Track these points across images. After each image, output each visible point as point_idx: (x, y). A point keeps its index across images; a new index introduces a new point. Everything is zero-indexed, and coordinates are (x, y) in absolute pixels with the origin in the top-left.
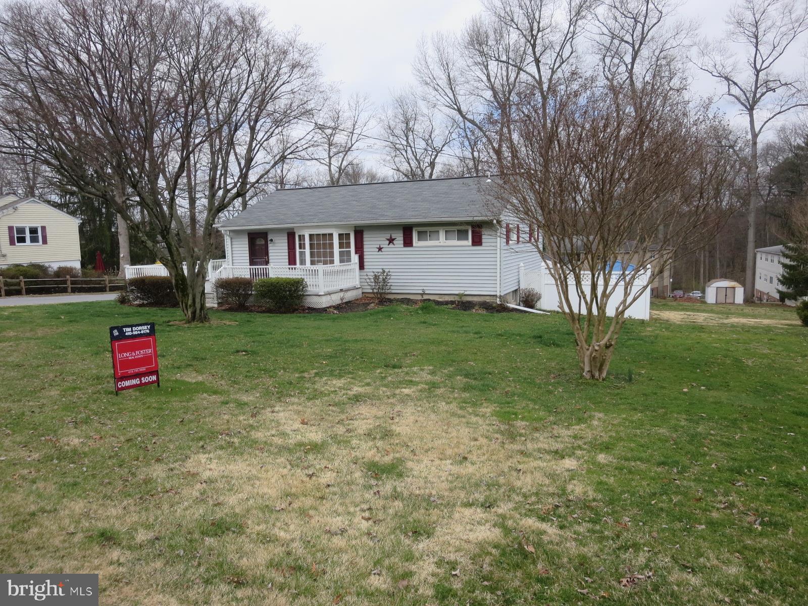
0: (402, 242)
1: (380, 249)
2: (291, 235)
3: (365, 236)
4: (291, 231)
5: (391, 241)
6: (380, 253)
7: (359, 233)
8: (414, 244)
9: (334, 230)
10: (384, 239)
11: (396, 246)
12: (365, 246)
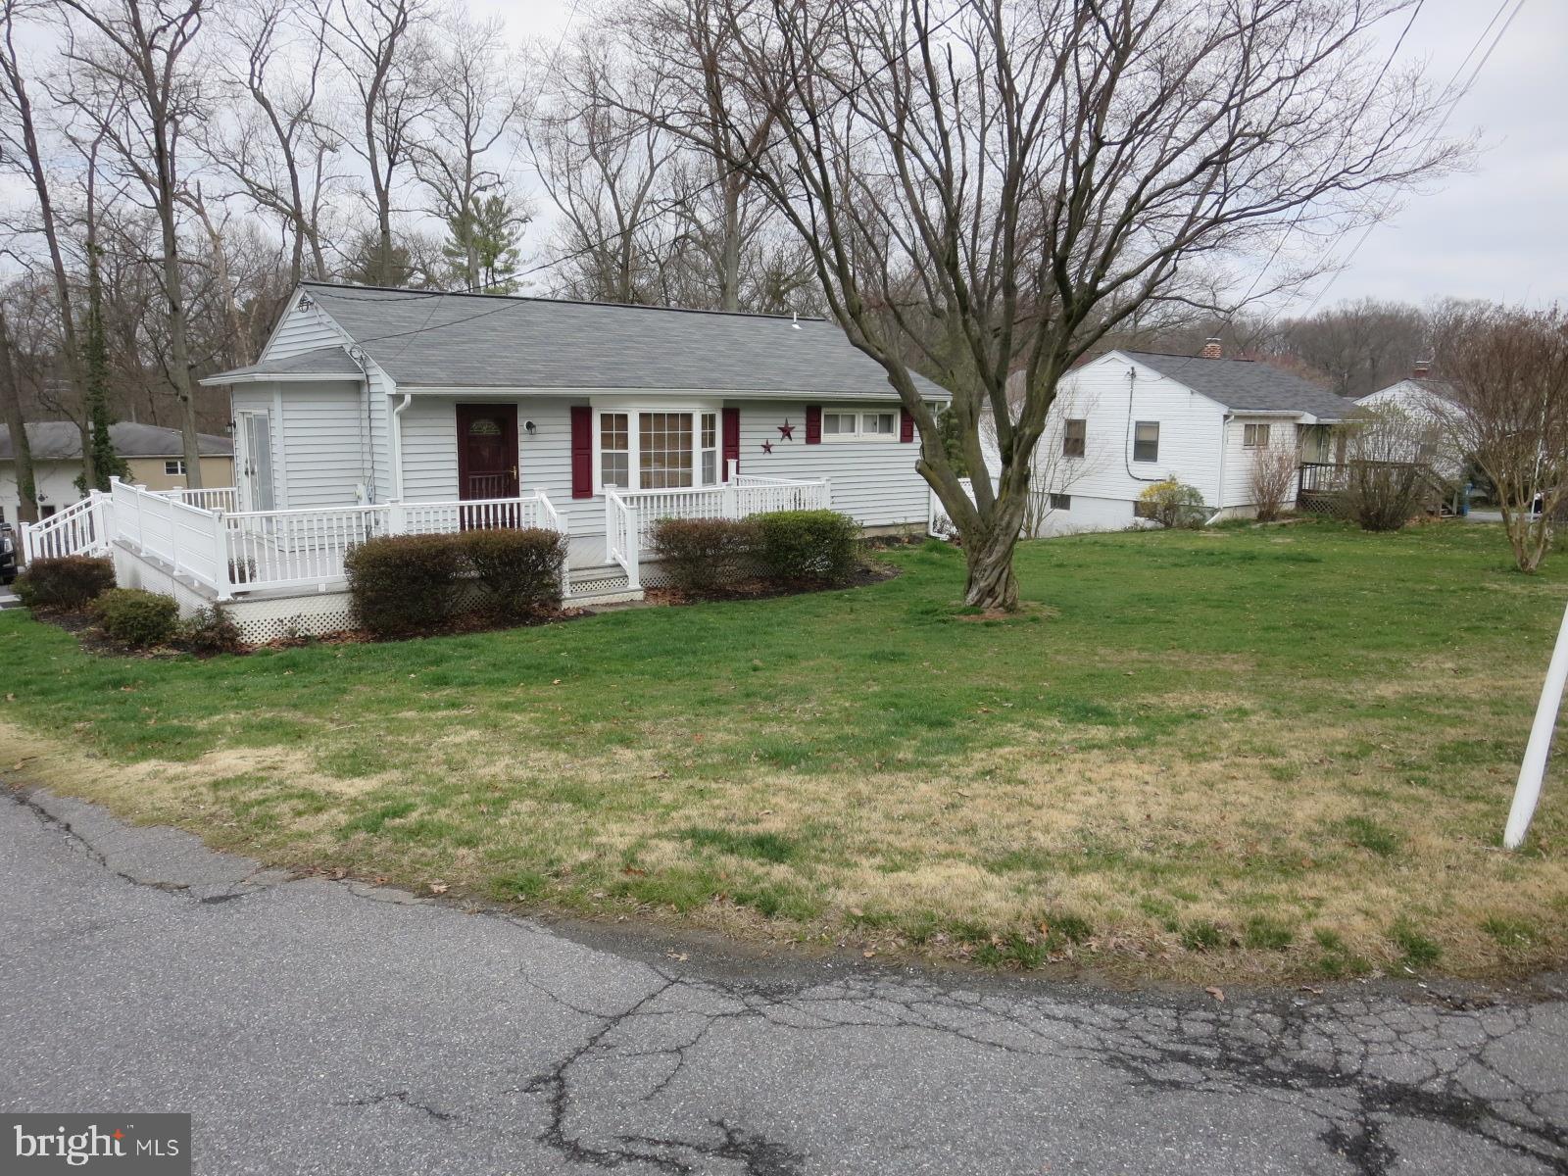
0: (804, 435)
1: (767, 448)
2: (581, 415)
3: (741, 421)
4: (583, 404)
5: (786, 432)
6: (767, 456)
7: (732, 414)
8: (823, 439)
9: (698, 405)
10: (775, 428)
11: (794, 442)
12: (741, 442)
